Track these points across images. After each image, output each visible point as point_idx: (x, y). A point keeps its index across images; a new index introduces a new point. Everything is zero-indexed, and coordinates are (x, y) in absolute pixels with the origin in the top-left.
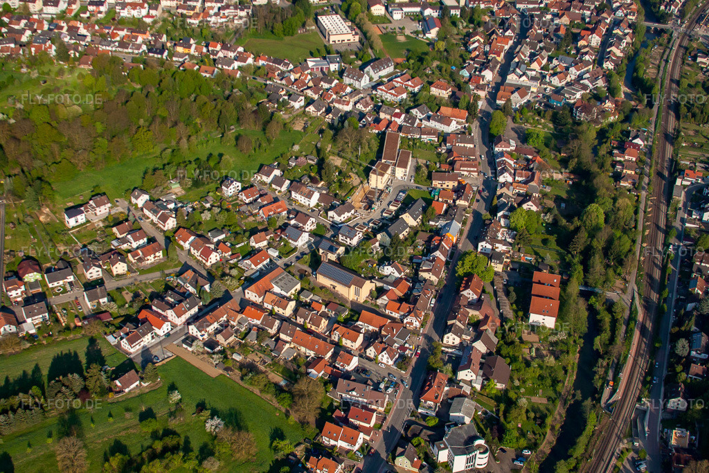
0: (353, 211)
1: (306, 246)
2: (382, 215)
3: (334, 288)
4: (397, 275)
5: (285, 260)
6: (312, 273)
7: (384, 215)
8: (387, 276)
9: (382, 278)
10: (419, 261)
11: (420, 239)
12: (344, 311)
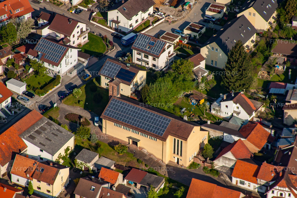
0: (151, 10)
1: (75, 73)
2: (204, 15)
3: (135, 143)
4: (244, 116)
5: (40, 99)
6: (93, 119)
7: (208, 13)
8: (227, 120)
9: (218, 123)
10: (282, 91)
11: (279, 52)
12: (158, 182)
